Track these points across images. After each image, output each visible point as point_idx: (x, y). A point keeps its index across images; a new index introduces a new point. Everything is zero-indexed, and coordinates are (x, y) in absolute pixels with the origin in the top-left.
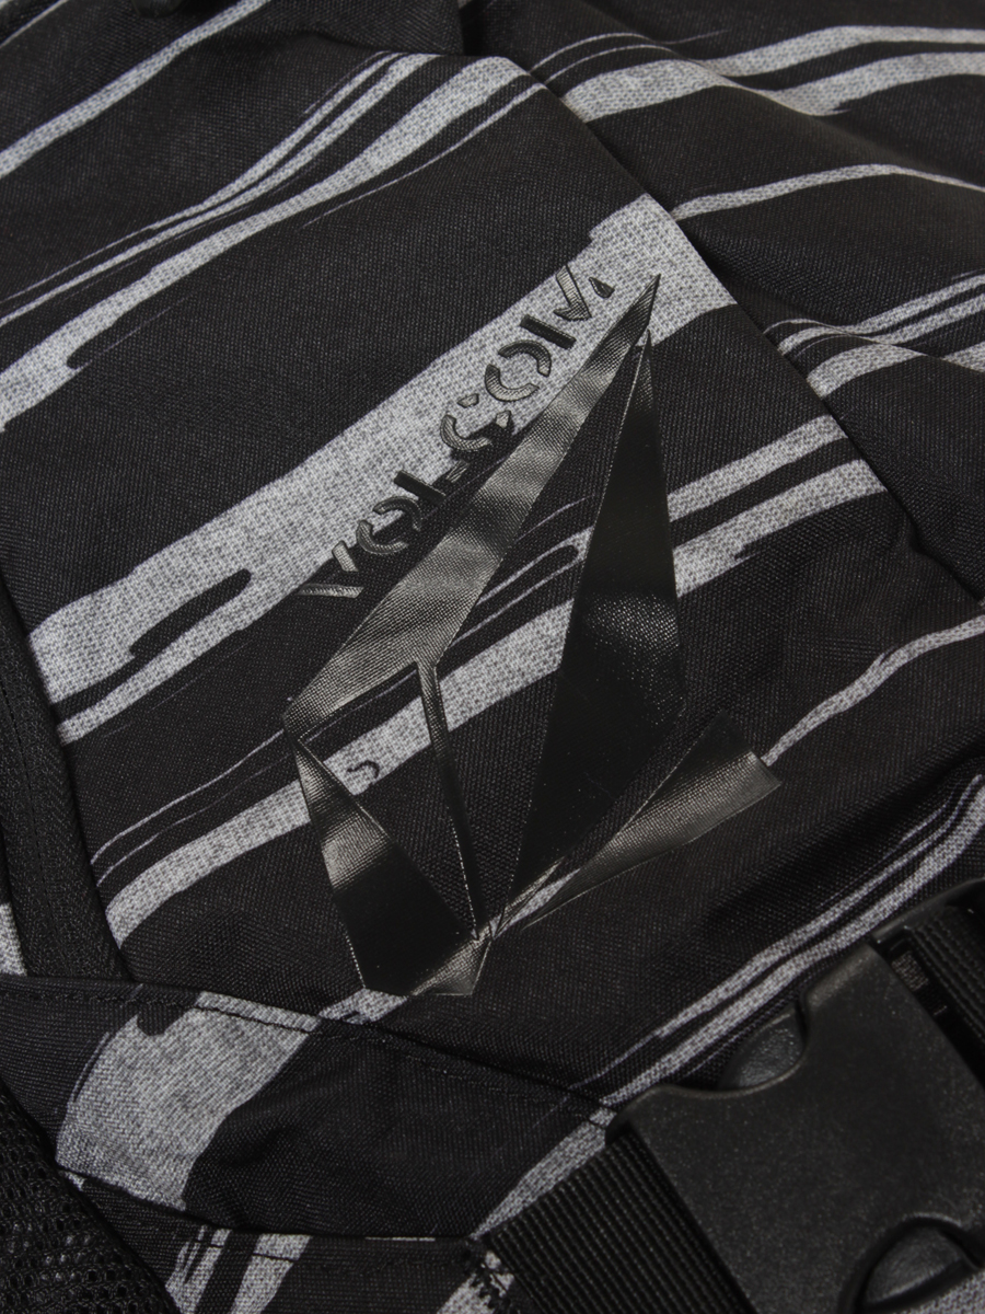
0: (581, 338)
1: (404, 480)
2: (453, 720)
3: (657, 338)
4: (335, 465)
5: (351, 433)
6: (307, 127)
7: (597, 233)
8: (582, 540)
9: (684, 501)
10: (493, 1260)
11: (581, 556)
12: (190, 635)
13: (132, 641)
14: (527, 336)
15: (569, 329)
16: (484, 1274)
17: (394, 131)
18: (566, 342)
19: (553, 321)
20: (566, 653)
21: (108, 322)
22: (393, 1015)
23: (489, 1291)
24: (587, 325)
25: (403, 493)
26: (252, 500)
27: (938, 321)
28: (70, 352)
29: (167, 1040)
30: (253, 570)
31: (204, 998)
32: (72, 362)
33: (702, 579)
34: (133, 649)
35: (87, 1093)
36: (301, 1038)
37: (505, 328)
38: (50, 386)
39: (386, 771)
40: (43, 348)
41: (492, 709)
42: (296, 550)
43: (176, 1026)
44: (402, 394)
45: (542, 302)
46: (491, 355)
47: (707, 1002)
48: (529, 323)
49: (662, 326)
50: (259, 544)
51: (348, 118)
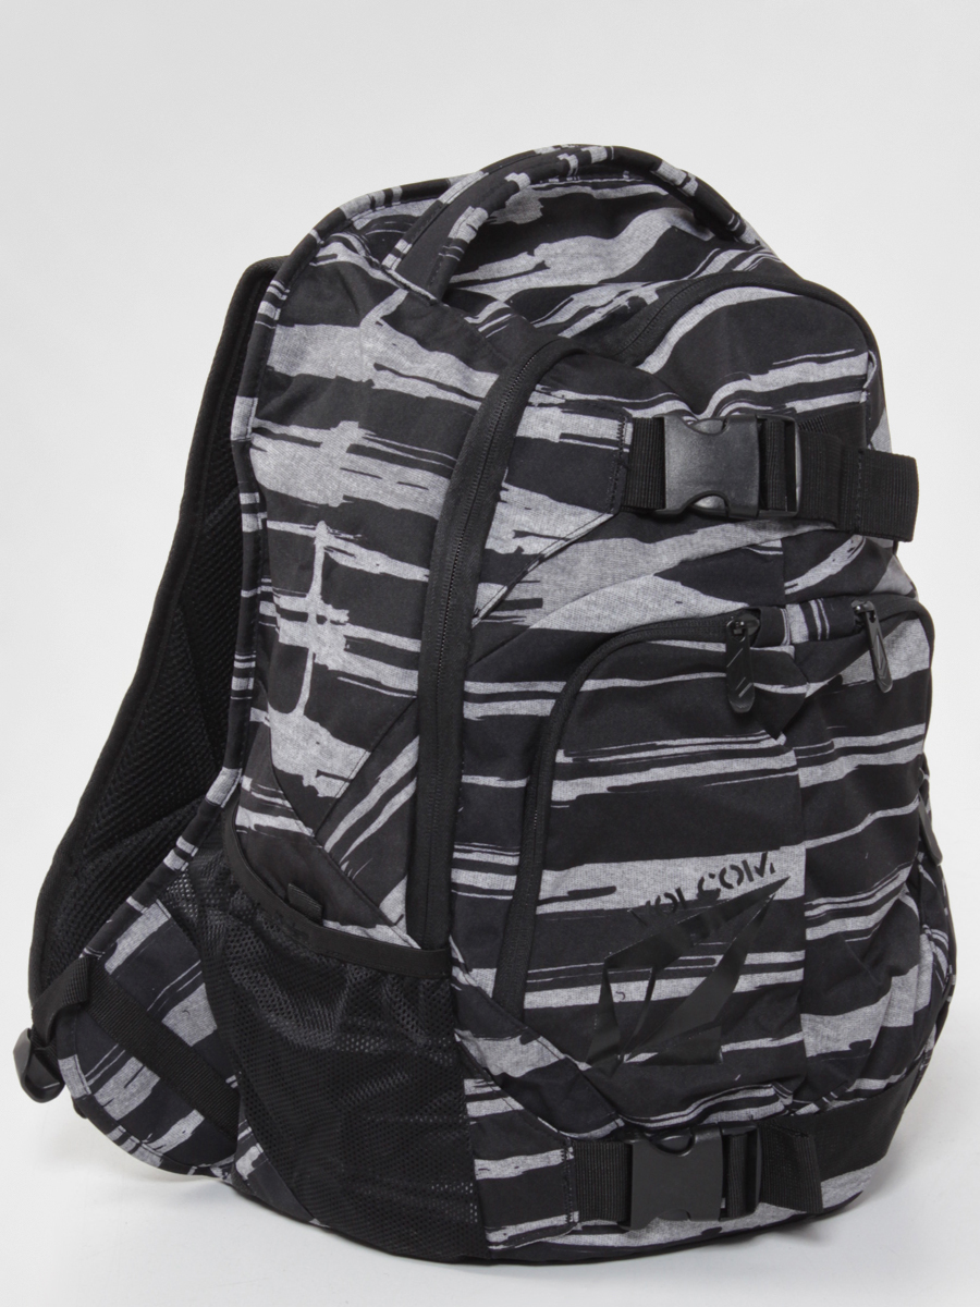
0: (756, 881)
1: (679, 891)
2: (654, 997)
3: (776, 898)
4: (660, 867)
5: (672, 861)
6: (723, 740)
7: (783, 849)
8: (719, 958)
9: (752, 959)
10: (571, 1149)
11: (716, 965)
12: (589, 900)
13: (570, 889)
14: (741, 867)
15: (755, 876)
16: (566, 1151)
17: (747, 760)
18: (751, 879)
19: (752, 869)
20: (694, 992)
21: (628, 783)
22: (588, 1070)
23: (564, 1156)
24: (761, 878)
25: (676, 895)
26: (630, 863)
27: (845, 906)
28: (610, 785)
29: (525, 1047)
30: (618, 889)
31: (541, 1039)
32: (609, 789)
33: (743, 990)
34: (570, 893)
35: (491, 1042)
36: (556, 1060)
37: (736, 859)
38: (597, 791)
39: (626, 1000)
40: (604, 779)
41: (666, 1000)
42: (634, 892)
43: (529, 1044)
44: (694, 859)
45: (753, 859)
46: (727, 865)
47: (667, 1116)
48: (745, 863)
49: (780, 895)
50: (624, 880)
51: (737, 747)
